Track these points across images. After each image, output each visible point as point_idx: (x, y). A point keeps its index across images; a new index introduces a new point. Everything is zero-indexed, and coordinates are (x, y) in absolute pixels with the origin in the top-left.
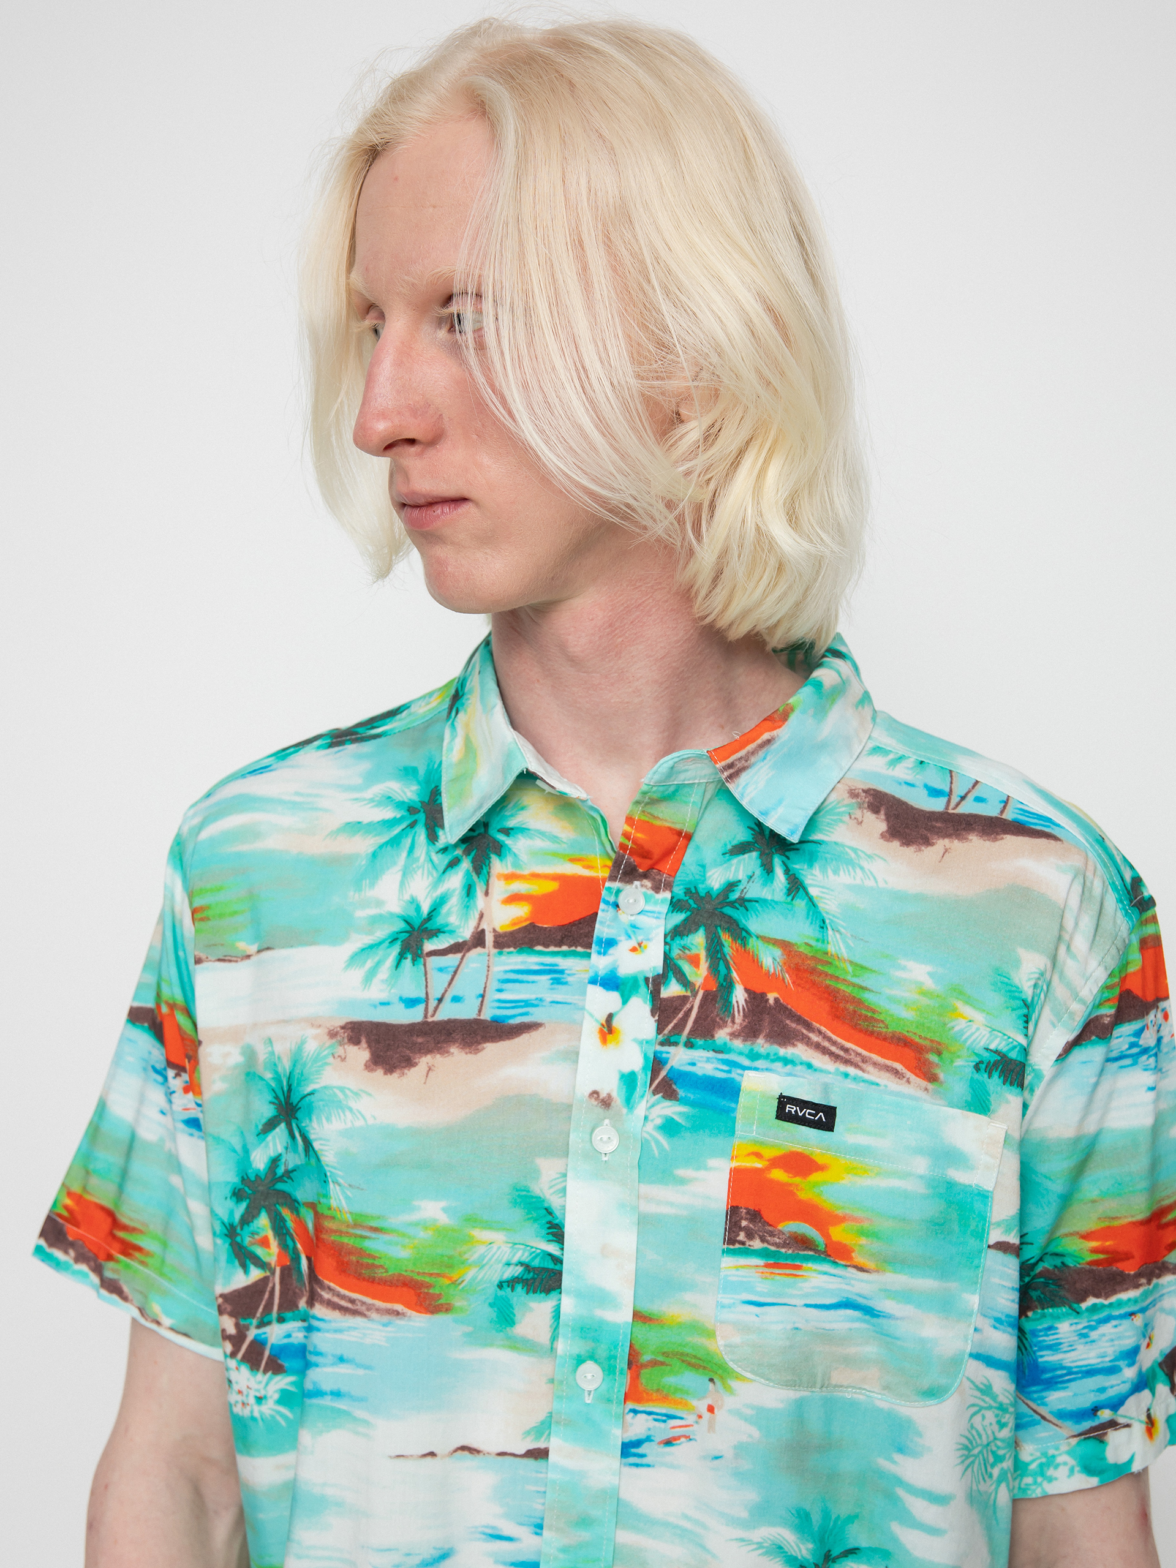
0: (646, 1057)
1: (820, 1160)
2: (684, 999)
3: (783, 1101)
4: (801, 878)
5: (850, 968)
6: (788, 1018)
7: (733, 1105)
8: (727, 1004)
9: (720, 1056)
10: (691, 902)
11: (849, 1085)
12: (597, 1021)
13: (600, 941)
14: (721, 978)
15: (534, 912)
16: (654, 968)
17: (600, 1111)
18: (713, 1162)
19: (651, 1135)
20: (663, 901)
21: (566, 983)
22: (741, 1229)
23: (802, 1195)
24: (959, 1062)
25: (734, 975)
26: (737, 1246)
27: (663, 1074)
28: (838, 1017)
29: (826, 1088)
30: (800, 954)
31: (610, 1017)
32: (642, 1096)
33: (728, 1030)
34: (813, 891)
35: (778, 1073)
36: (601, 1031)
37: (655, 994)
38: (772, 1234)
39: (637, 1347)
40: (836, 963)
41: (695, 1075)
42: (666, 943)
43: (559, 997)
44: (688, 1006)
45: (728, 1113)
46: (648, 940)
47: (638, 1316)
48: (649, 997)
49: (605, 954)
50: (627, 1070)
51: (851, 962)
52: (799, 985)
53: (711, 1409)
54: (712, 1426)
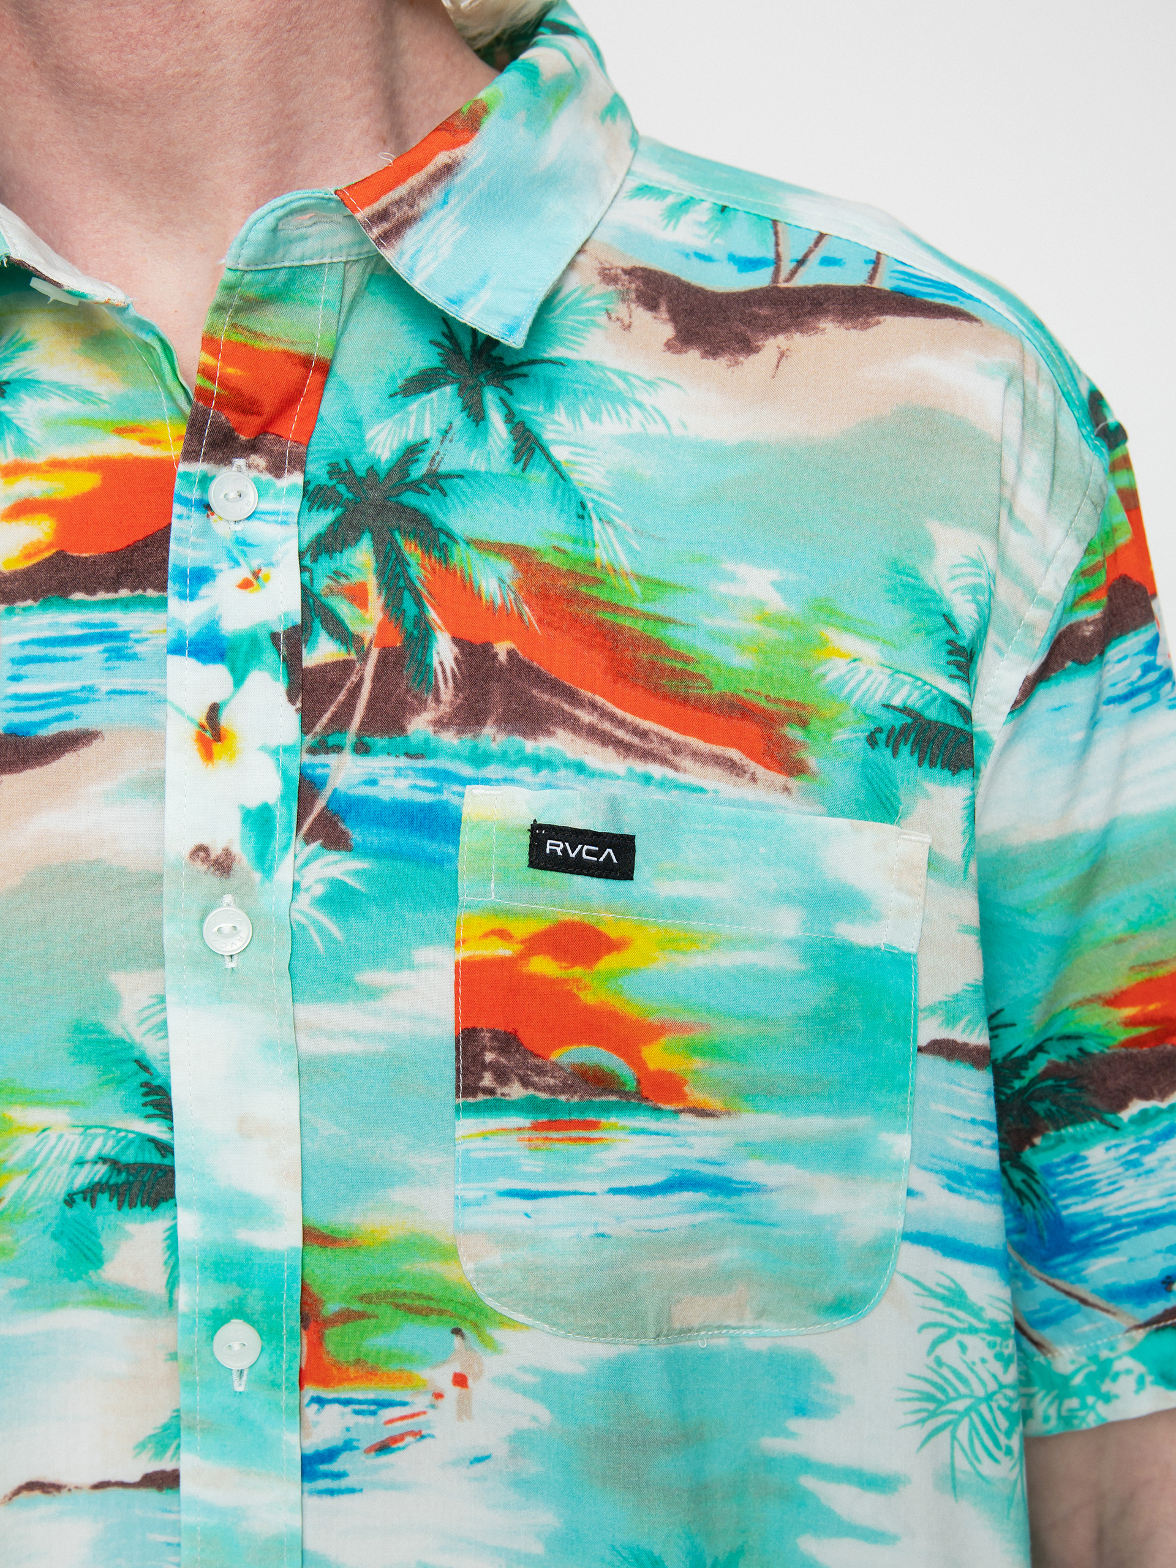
0: (285, 777)
1: (613, 932)
2: (345, 667)
3: (540, 834)
4: (535, 429)
5: (636, 588)
6: (535, 685)
7: (450, 849)
8: (424, 668)
9: (419, 763)
10: (342, 488)
11: (655, 795)
12: (191, 720)
13: (182, 575)
14: (409, 624)
15: (62, 532)
16: (286, 615)
17: (212, 880)
18: (423, 955)
19: (307, 916)
20: (290, 491)
21: (134, 657)
22: (485, 1067)
23: (588, 998)
24: (841, 735)
25: (432, 614)
26: (481, 1097)
27: (320, 804)
28: (624, 677)
29: (614, 806)
30: (546, 568)
31: (214, 711)
32: (286, 848)
33: (429, 715)
34: (559, 453)
35: (527, 786)
36: (201, 738)
37: (292, 661)
38: (541, 1071)
39: (315, 1289)
40: (612, 580)
41: (377, 801)
42: (303, 568)
43: (122, 683)
44: (354, 678)
45: (443, 863)
46: (271, 564)
47: (312, 1236)
48: (281, 667)
49: (192, 597)
50: (253, 803)
51: (638, 578)
52: (549, 624)
53: (460, 1380)
54: (464, 1410)
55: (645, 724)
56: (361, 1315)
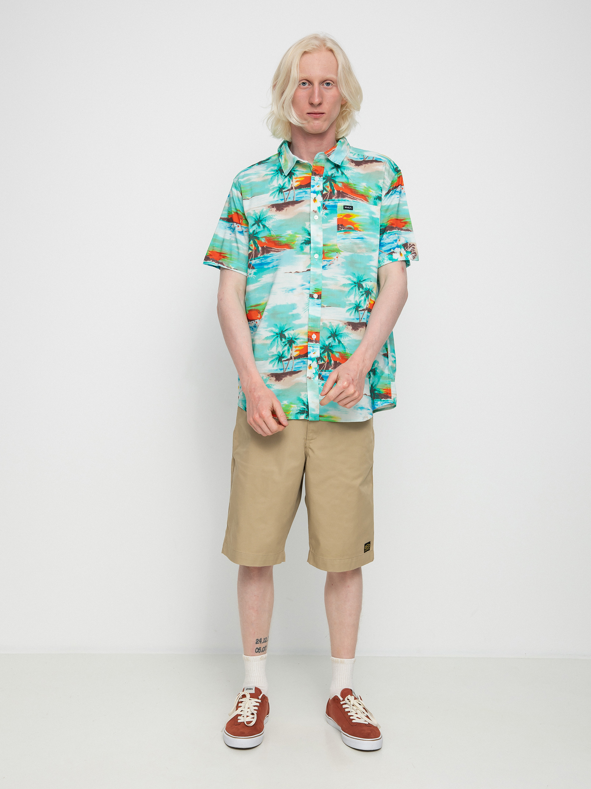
0: (321, 204)
1: (351, 215)
2: (327, 194)
3: (345, 206)
4: (343, 172)
5: (353, 185)
6: (344, 194)
7: (336, 209)
8: (334, 193)
9: (333, 202)
10: (326, 178)
11: (354, 202)
15: (301, 183)
16: (321, 189)
17: (315, 213)
18: (334, 218)
19: (323, 216)
20: (322, 178)
21: (308, 193)
23: (349, 221)
24: (371, 198)
25: (334, 188)
26: (339, 230)
27: (324, 206)
28: (352, 193)
29: (351, 204)
30: (345, 184)
32: (321, 210)
33: (334, 197)
34: (345, 174)
35: (343, 202)
36: (314, 200)
37: (322, 193)
38: (345, 228)
39: (324, 250)
41: (330, 205)
42: (323, 185)
43: (307, 196)
46: (320, 185)
47: (324, 245)
49: (313, 188)
50: (318, 206)
52: (345, 188)
53: (337, 257)
54: (337, 260)
55: (354, 197)
56: (328, 252)
